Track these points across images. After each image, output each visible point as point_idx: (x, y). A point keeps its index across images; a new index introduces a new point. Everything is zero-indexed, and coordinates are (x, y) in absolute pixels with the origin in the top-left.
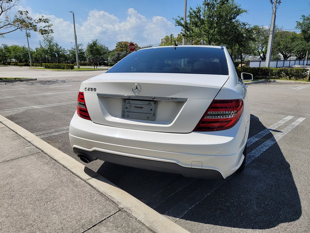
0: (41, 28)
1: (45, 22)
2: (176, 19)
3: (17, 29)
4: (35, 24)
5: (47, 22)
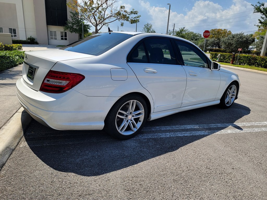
0: (132, 19)
1: (134, 14)
2: (256, 6)
3: (117, 19)
4: (128, 16)
5: (136, 14)
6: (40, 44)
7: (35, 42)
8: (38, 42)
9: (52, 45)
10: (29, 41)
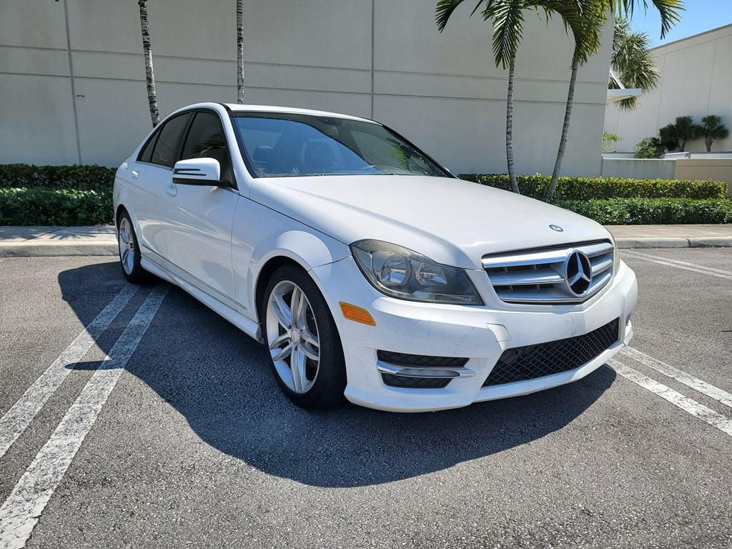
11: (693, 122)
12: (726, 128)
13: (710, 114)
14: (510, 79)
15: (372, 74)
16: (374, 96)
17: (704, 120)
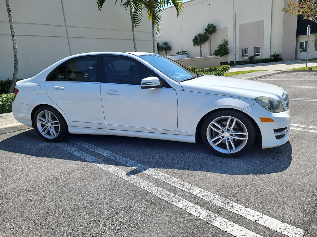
6: (285, 60)
7: (279, 59)
8: (282, 58)
9: (299, 60)
10: (273, 58)
11: (160, 45)
12: (170, 47)
13: (165, 41)
14: (133, 32)
15: (66, 27)
16: (69, 38)
17: (163, 44)
